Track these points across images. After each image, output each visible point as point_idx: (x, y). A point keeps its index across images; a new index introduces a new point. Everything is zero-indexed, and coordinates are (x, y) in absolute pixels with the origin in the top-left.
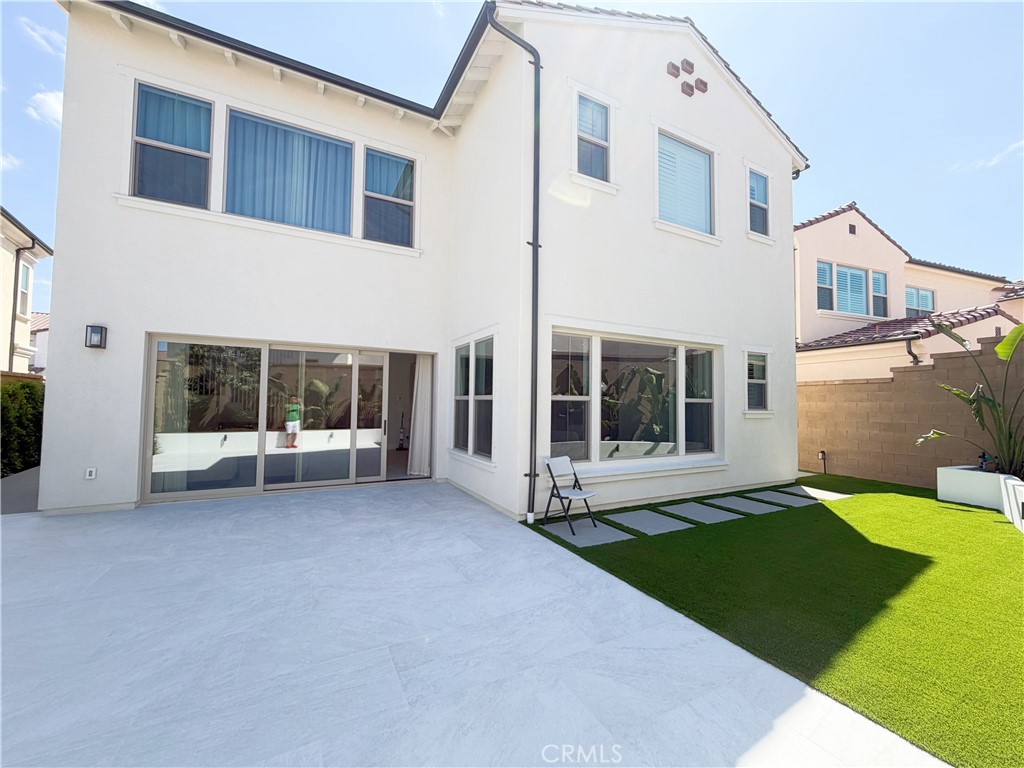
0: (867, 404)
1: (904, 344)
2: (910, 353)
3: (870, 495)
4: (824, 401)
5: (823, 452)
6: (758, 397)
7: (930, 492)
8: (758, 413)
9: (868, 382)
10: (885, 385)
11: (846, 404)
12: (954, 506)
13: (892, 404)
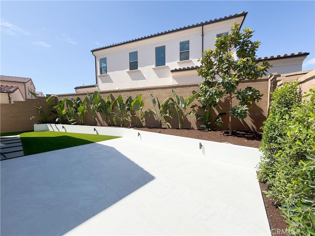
7: (32, 131)
13: (14, 111)
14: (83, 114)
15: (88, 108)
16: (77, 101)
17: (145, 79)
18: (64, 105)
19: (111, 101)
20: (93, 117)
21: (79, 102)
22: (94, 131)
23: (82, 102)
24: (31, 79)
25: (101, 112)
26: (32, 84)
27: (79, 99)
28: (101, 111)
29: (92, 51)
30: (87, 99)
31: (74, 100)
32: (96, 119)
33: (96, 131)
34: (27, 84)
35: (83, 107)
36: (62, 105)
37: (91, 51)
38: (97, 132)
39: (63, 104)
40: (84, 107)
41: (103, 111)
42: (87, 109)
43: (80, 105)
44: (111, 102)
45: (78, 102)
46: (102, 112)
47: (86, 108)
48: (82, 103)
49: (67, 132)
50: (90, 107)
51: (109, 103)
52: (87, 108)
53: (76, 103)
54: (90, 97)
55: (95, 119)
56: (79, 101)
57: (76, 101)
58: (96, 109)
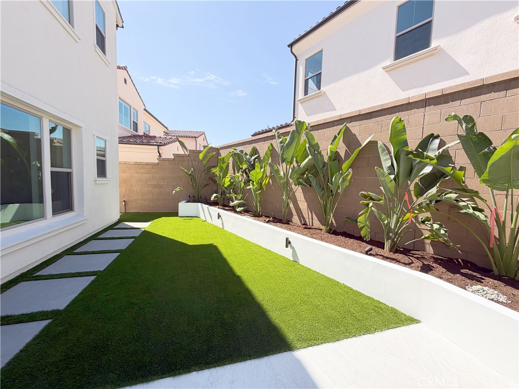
0: (147, 175)
1: (156, 147)
2: (159, 152)
3: (156, 220)
4: (125, 173)
5: (124, 201)
6: (102, 169)
7: (175, 214)
8: (102, 180)
9: (147, 164)
10: (154, 166)
11: (136, 175)
12: (186, 218)
13: (157, 175)
14: (261, 188)
15: (274, 174)
16: (251, 156)
17: (468, 74)
18: (228, 166)
19: (342, 150)
20: (284, 197)
21: (256, 158)
22: (287, 246)
23: (262, 158)
24: (204, 133)
25: (306, 184)
26: (205, 139)
27: (255, 151)
28: (308, 181)
29: (291, 46)
30: (272, 150)
31: (246, 154)
32: (291, 205)
33: (293, 248)
34: (198, 139)
35: (262, 170)
36: (224, 166)
37: (289, 46)
38: (294, 254)
39: (226, 164)
40: (264, 170)
41: (314, 184)
42: (271, 177)
43: (256, 164)
44: (342, 155)
45: (253, 158)
46: (310, 186)
47: (268, 174)
48: (260, 161)
49: (225, 229)
50: (278, 171)
51: (335, 157)
52: (271, 173)
53: (248, 161)
54: (281, 142)
55: (288, 205)
56: (256, 156)
57: (248, 157)
58: (295, 176)
